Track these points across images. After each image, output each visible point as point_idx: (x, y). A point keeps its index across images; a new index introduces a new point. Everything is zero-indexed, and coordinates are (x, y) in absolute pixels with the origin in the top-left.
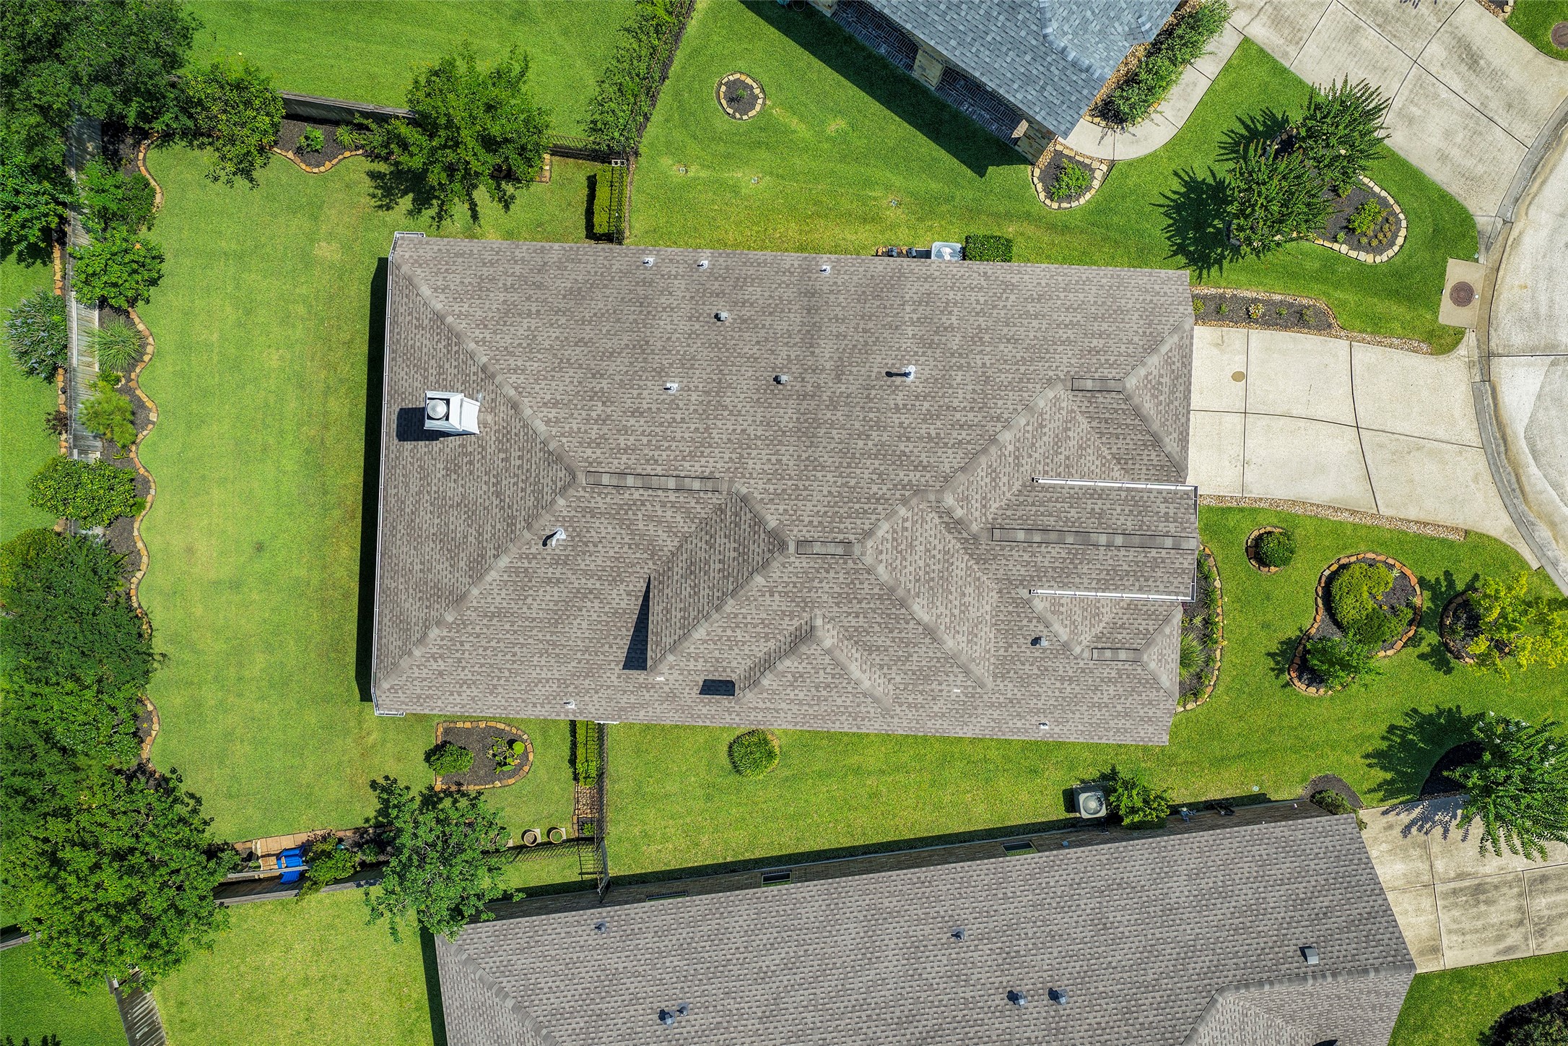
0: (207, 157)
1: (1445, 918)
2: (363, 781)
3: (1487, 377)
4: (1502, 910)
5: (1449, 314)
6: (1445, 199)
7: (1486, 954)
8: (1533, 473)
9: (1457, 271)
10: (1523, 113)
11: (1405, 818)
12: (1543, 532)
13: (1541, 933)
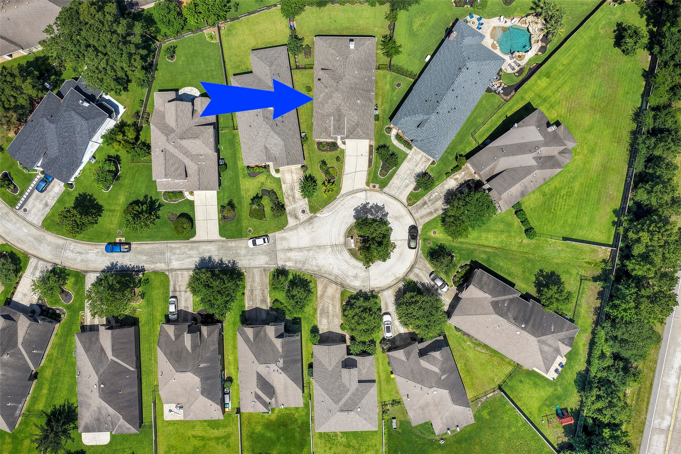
0: (389, 12)
1: (289, 185)
2: (304, 36)
3: (363, 191)
4: (290, 193)
5: (371, 185)
6: (387, 184)
7: (284, 191)
8: (349, 197)
9: (377, 186)
10: (399, 194)
11: (302, 179)
12: (342, 199)
13: (287, 198)
